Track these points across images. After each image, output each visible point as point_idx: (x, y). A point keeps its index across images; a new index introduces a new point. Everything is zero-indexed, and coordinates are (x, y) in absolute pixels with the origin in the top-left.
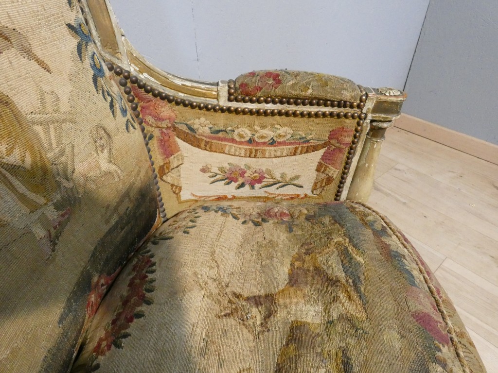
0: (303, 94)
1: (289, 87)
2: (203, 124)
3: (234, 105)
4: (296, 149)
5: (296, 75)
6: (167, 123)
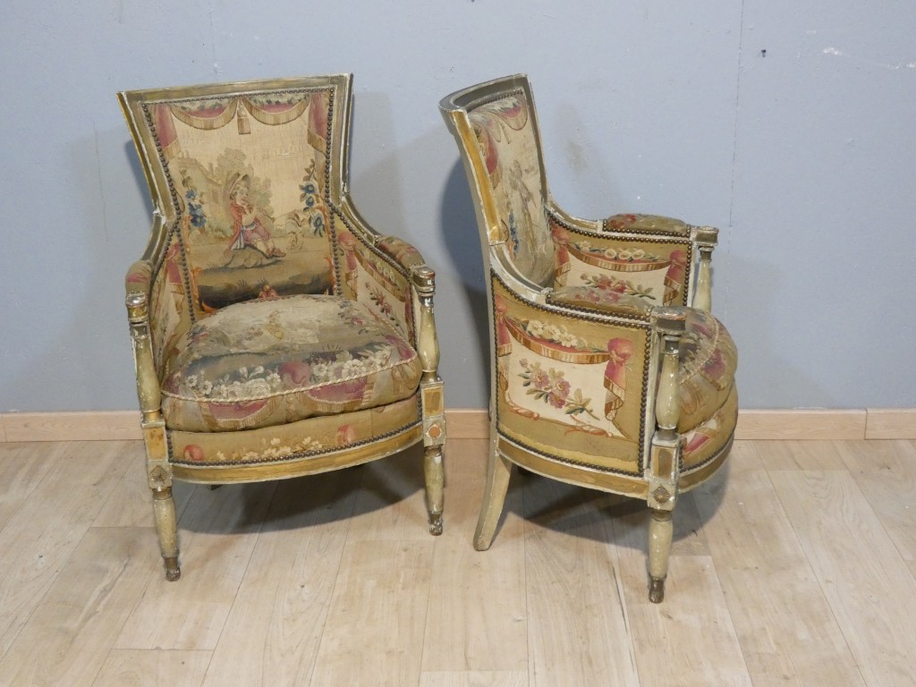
0: (649, 227)
1: (641, 223)
2: (585, 244)
3: (606, 233)
4: (648, 266)
5: (646, 216)
6: (563, 242)
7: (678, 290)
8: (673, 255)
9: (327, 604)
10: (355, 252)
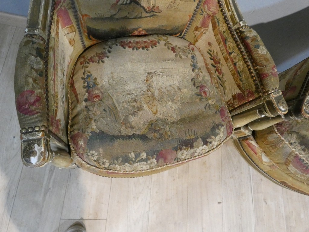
9: (150, 187)
10: (212, 17)
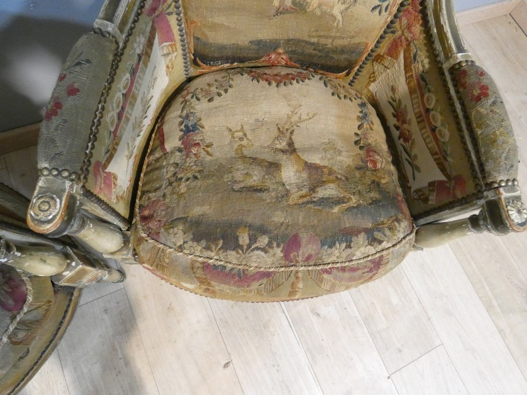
6: (409, 36)
7: (430, 203)
8: (459, 180)
